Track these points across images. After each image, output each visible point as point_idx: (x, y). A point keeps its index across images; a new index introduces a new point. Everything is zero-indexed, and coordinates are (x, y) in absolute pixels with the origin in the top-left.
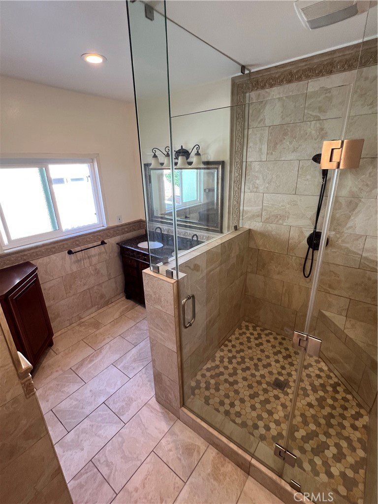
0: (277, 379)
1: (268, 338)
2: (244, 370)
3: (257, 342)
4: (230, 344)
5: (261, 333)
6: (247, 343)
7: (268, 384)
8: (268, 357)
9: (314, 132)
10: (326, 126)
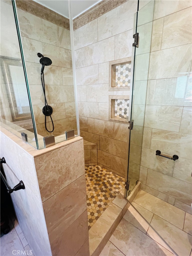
9: (27, 44)
10: (33, 43)
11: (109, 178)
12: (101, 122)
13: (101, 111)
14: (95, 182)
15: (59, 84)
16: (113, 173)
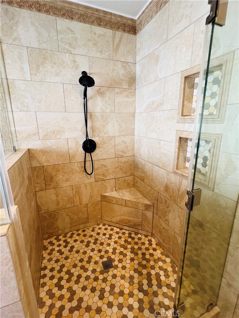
0: (103, 263)
1: (73, 239)
2: (77, 282)
3: (68, 248)
4: (47, 272)
5: (66, 238)
6: (61, 256)
7: (102, 273)
8: (85, 253)
9: (69, 62)
10: (77, 60)
11: (161, 268)
12: (162, 172)
13: (164, 154)
14: (136, 266)
15: (108, 111)
16: (172, 262)
